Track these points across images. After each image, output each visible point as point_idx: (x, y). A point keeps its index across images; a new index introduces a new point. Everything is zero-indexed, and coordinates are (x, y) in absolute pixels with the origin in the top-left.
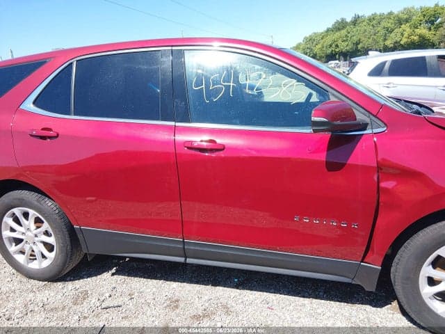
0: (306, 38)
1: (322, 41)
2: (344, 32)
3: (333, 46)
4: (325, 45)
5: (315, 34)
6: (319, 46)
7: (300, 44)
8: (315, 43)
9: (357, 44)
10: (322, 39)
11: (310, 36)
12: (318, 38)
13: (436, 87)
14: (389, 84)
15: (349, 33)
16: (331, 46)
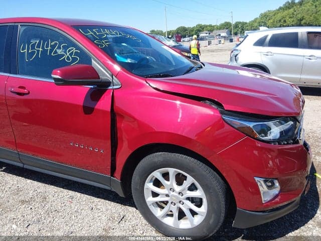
0: (261, 15)
1: (273, 17)
2: (291, 10)
3: (282, 21)
4: (275, 20)
5: (269, 11)
6: (272, 21)
7: (256, 19)
8: (268, 18)
9: (301, 20)
10: (274, 15)
11: (265, 13)
12: (271, 15)
13: (304, 56)
14: (267, 52)
15: (295, 11)
16: (280, 21)
